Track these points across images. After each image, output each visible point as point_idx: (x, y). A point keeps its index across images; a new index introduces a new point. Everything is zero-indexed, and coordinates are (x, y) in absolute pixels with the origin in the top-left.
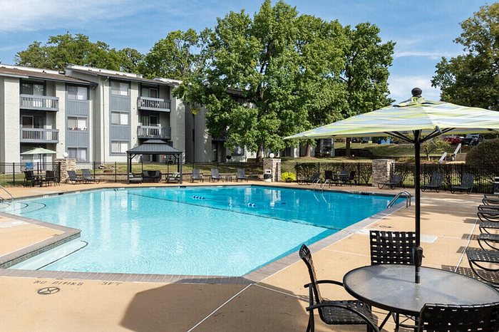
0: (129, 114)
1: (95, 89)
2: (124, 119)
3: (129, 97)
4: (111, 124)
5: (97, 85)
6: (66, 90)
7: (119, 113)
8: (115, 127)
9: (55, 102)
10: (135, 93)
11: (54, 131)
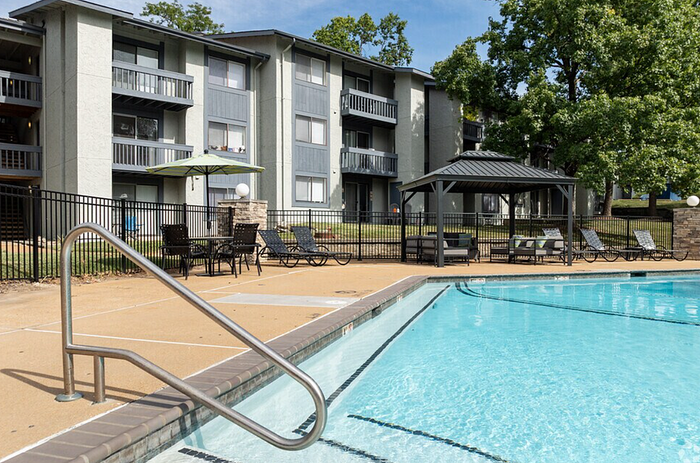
0: (325, 121)
1: (260, 69)
2: (317, 132)
3: (325, 89)
4: (295, 140)
5: (268, 57)
6: (206, 64)
7: (308, 119)
8: (302, 146)
9: (184, 86)
10: (336, 81)
11: (181, 148)
